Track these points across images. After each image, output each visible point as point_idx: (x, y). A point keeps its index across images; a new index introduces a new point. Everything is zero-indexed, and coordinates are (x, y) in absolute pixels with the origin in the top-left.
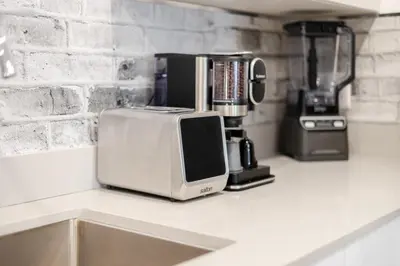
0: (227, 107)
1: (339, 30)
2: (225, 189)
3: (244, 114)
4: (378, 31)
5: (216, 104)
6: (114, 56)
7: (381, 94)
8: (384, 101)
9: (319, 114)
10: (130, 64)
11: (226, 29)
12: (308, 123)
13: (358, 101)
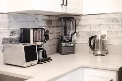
0: (38, 42)
1: (72, 19)
2: (37, 64)
3: (43, 44)
4: (83, 19)
5: (35, 42)
6: (9, 30)
7: (84, 36)
8: (84, 38)
9: (67, 42)
10: (14, 31)
11: (41, 20)
12: (64, 44)
13: (78, 38)
